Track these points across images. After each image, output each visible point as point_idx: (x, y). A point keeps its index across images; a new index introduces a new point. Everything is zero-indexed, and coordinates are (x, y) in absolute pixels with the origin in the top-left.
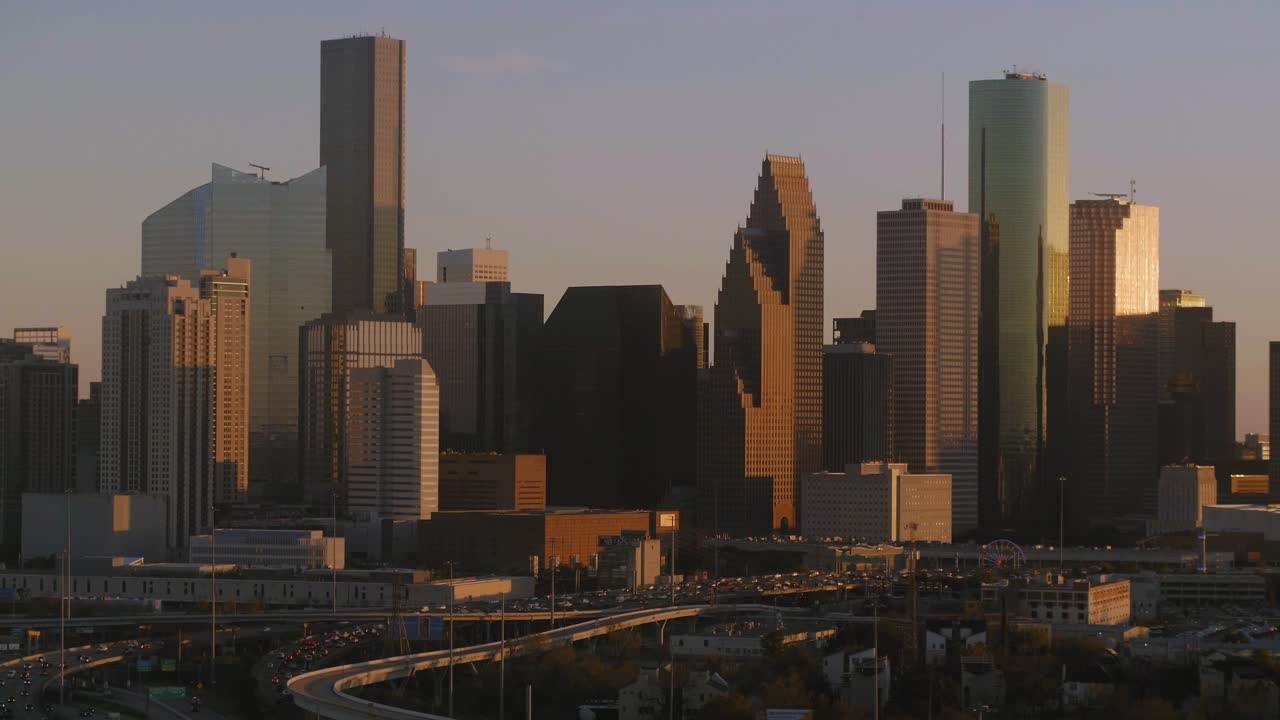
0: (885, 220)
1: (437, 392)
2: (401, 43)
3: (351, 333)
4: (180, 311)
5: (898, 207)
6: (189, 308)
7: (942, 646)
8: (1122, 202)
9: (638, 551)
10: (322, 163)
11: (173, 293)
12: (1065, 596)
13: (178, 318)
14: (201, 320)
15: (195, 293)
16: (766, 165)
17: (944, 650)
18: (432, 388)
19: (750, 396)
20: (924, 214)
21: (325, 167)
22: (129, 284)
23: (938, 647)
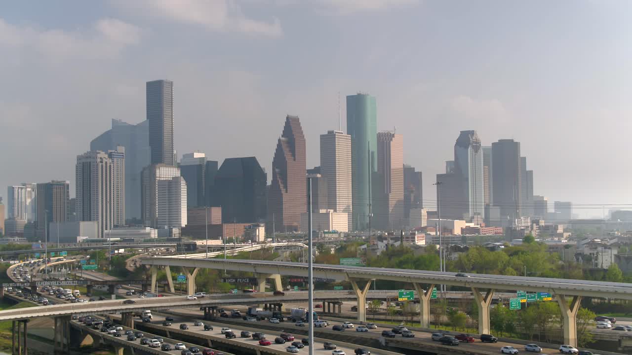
0: (322, 137)
1: (186, 187)
2: (172, 82)
3: (158, 171)
4: (102, 162)
5: (326, 133)
6: (105, 160)
7: (384, 247)
8: (392, 133)
9: (257, 230)
10: (147, 119)
11: (99, 156)
12: (407, 238)
13: (100, 164)
14: (108, 165)
15: (106, 156)
16: (288, 118)
17: (385, 248)
18: (184, 186)
19: (285, 190)
20: (335, 135)
21: (148, 120)
22: (85, 154)
23: (383, 247)
